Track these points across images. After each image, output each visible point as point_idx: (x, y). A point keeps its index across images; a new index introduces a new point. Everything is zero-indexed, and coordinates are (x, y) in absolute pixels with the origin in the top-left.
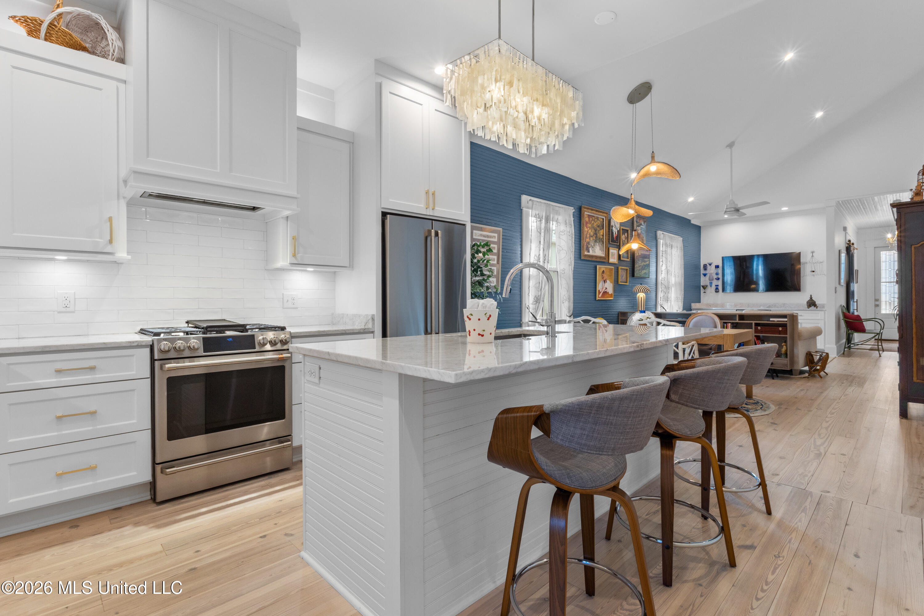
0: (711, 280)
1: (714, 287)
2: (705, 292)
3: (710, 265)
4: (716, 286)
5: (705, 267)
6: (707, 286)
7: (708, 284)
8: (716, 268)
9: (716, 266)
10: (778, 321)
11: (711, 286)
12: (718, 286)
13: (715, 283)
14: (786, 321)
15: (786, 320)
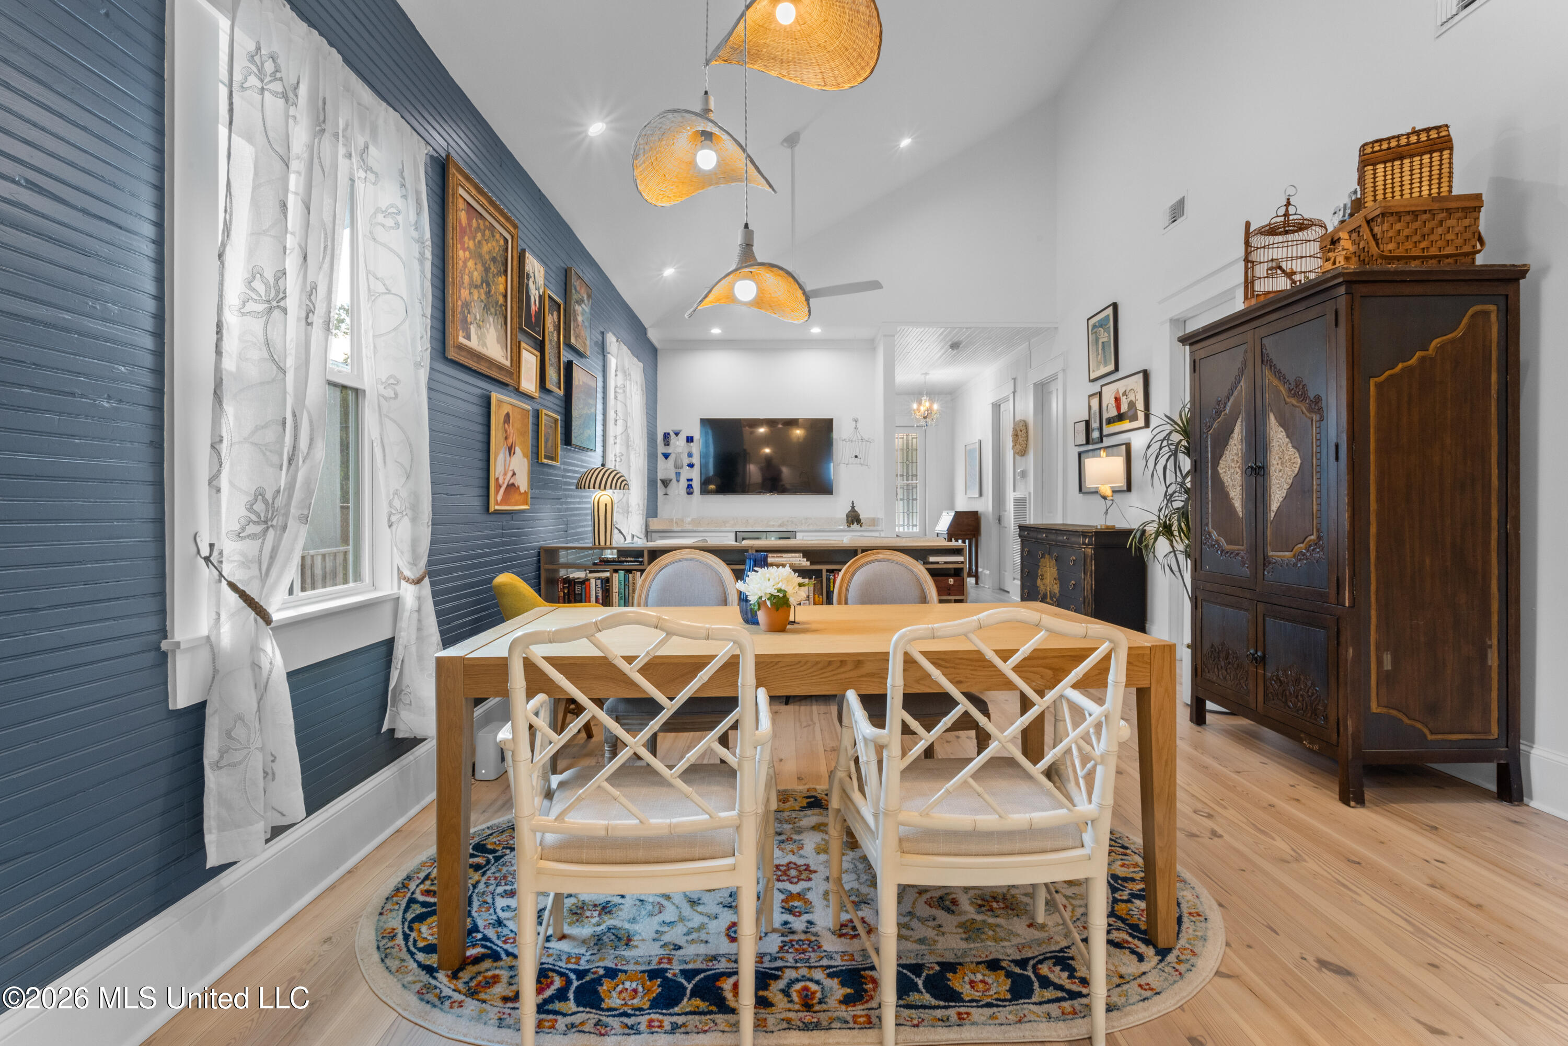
0: (678, 466)
1: (683, 483)
2: (666, 494)
3: (677, 434)
4: (688, 480)
5: (666, 436)
6: (671, 480)
7: (673, 477)
8: (688, 441)
9: (688, 438)
10: (946, 563)
11: (678, 481)
12: (691, 480)
13: (686, 473)
14: (962, 563)
15: (961, 559)
